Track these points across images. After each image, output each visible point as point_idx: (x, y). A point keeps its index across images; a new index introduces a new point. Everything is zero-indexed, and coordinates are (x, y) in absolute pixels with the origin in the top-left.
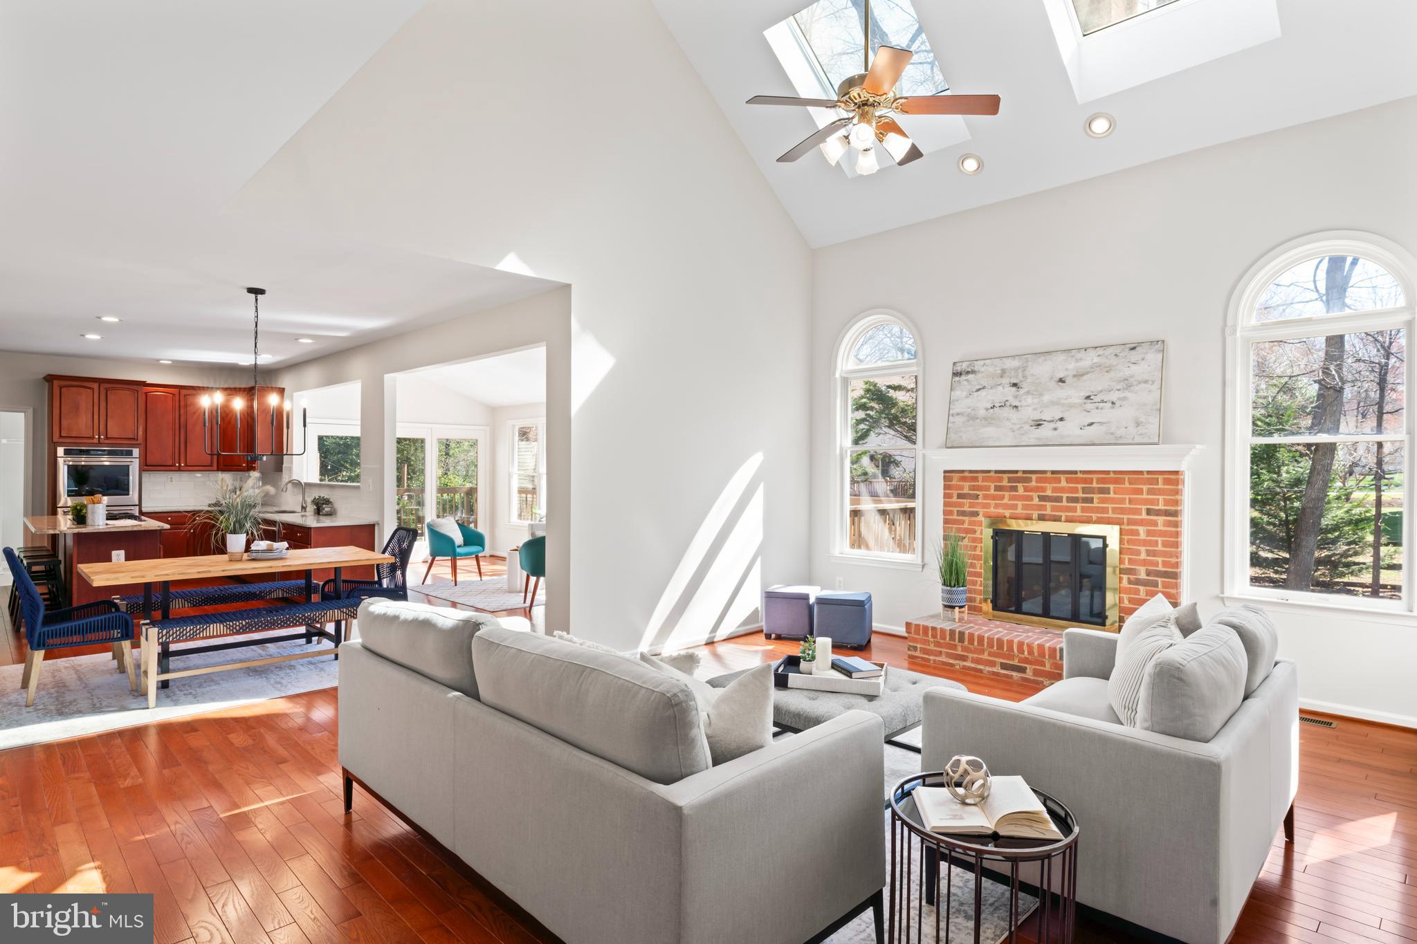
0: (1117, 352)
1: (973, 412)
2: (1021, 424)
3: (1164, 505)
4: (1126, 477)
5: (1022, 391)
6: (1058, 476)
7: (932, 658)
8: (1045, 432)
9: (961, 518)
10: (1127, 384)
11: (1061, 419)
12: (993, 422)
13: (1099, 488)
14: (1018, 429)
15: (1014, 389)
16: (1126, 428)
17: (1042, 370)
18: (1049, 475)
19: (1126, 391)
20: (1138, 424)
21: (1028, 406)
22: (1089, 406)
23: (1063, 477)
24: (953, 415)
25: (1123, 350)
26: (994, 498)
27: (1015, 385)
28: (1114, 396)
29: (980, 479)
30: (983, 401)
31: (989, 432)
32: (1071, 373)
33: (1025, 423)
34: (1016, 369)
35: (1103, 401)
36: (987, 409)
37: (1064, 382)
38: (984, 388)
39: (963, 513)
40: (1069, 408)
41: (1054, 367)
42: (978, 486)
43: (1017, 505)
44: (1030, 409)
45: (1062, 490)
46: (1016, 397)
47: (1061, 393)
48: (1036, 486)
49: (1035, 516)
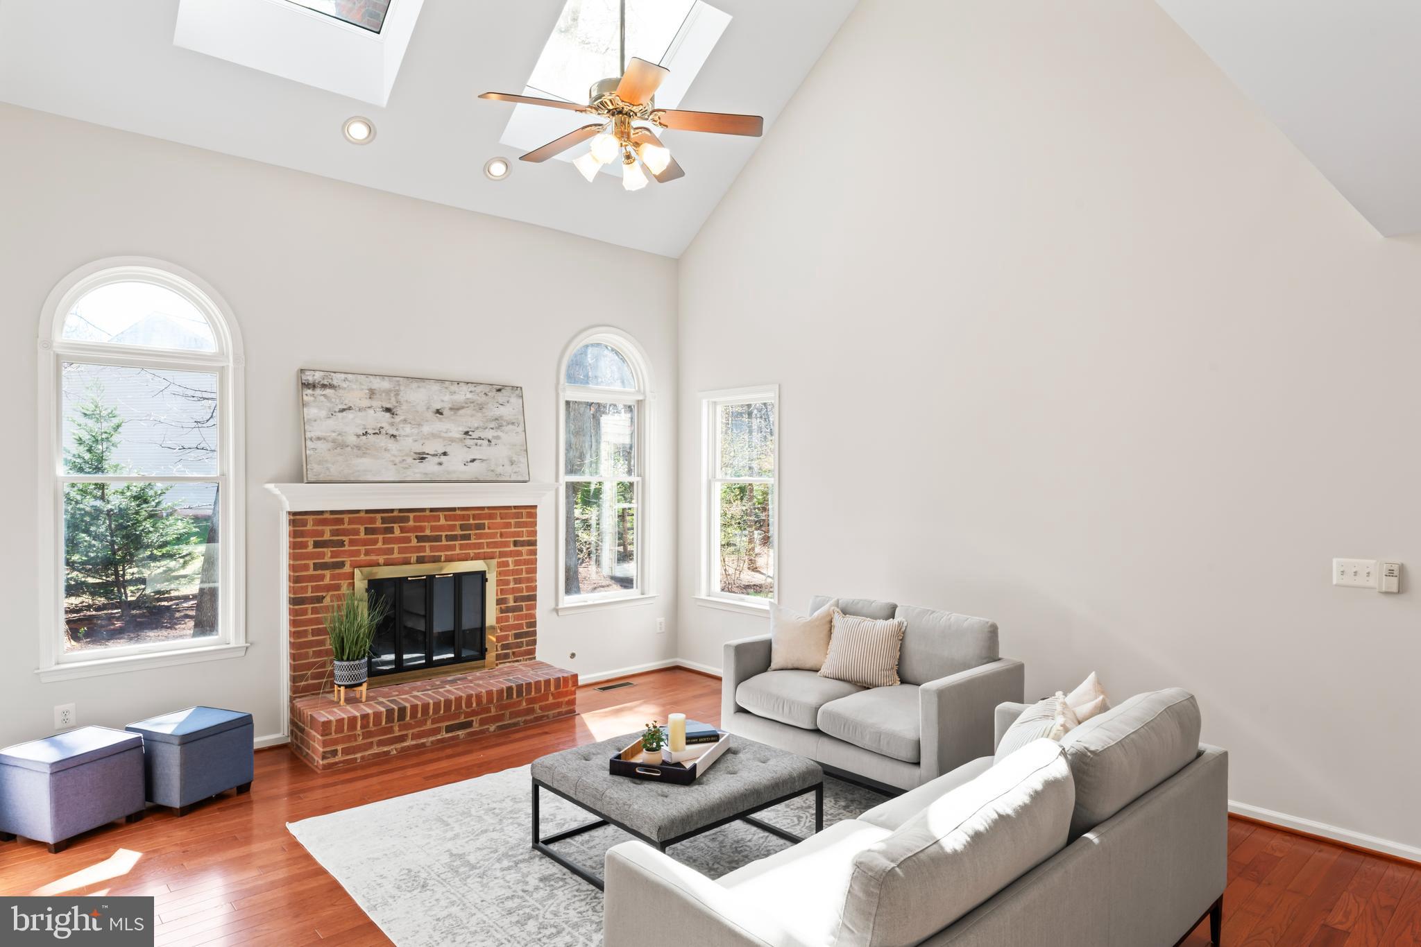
0: (487, 391)
1: (339, 437)
2: (403, 456)
3: (528, 537)
4: (498, 512)
5: (398, 419)
6: (438, 513)
7: (358, 755)
8: (430, 466)
9: (319, 572)
10: (499, 423)
11: (445, 454)
12: (368, 451)
13: (475, 524)
14: (400, 462)
15: (388, 415)
16: (503, 466)
17: (416, 397)
18: (428, 513)
19: (499, 431)
20: (512, 463)
21: (407, 436)
22: (469, 442)
23: (441, 515)
24: (311, 439)
25: (491, 391)
26: (365, 543)
27: (388, 410)
28: (489, 434)
29: (346, 520)
30: (350, 425)
31: (364, 465)
32: (448, 406)
33: (407, 455)
34: (388, 392)
35: (480, 438)
36: (358, 436)
37: (441, 414)
38: (350, 408)
39: (325, 566)
40: (450, 443)
41: (429, 397)
42: (344, 529)
43: (393, 548)
44: (410, 440)
45: (441, 528)
46: (392, 424)
47: (439, 425)
48: (415, 526)
49: (414, 559)
